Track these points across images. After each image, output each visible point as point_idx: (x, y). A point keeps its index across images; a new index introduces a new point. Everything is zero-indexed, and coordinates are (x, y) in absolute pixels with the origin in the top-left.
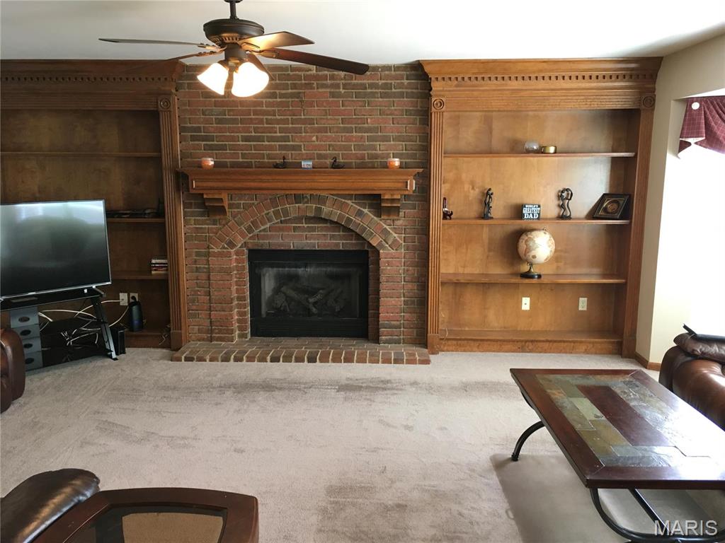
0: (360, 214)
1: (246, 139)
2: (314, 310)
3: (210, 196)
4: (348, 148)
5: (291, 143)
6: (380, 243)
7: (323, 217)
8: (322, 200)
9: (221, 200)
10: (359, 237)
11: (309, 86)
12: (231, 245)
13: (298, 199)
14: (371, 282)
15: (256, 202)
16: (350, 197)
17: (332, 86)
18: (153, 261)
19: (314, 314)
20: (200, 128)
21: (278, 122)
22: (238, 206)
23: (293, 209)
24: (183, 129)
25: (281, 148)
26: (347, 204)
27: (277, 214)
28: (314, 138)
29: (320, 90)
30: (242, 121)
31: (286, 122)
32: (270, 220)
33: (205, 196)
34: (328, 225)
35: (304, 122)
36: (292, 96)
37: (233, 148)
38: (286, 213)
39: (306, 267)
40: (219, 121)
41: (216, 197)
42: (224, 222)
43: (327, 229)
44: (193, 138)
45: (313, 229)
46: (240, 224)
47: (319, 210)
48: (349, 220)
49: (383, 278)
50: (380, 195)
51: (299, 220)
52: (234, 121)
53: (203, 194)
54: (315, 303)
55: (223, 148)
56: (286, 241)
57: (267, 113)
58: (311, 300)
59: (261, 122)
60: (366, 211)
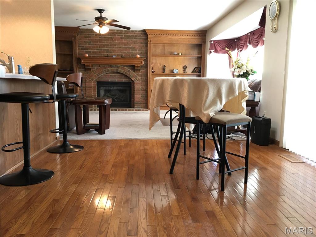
0: (129, 71)
1: (97, 50)
2: (116, 100)
3: (87, 65)
4: (126, 53)
5: (110, 51)
6: (135, 80)
7: (119, 72)
8: (118, 67)
9: (90, 66)
10: (129, 78)
11: (115, 35)
12: (92, 79)
13: (112, 66)
14: (132, 91)
15: (100, 67)
16: (126, 66)
17: (121, 36)
18: (69, 84)
19: (116, 101)
20: (84, 46)
21: (106, 45)
22: (94, 68)
23: (110, 70)
24: (79, 46)
25: (107, 52)
26: (125, 68)
27: (105, 71)
28: (116, 50)
29: (118, 37)
30: (96, 45)
31: (108, 45)
32: (103, 72)
33: (85, 65)
34: (120, 75)
35: (113, 45)
36: (110, 38)
37: (93, 52)
38: (108, 71)
39: (113, 87)
40: (89, 44)
41: (88, 65)
42: (90, 73)
43: (119, 76)
44: (82, 49)
45: (116, 76)
46: (95, 74)
47: (117, 70)
48: (126, 73)
49: (135, 89)
50: (134, 65)
51: (112, 73)
52: (94, 45)
53: (85, 64)
54: (116, 98)
55: (90, 52)
56: (108, 79)
57: (103, 42)
58: (115, 97)
59: (101, 45)
60: (131, 70)
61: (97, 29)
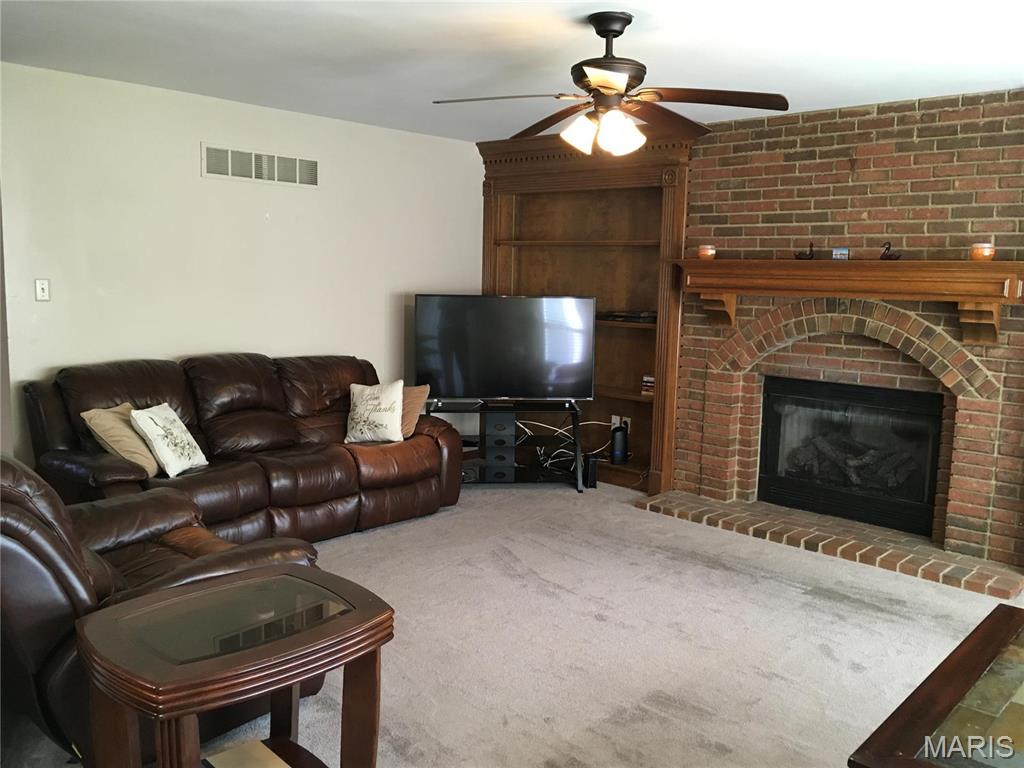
0: (928, 333)
1: (767, 219)
2: (854, 478)
3: (709, 297)
4: (918, 228)
5: (830, 223)
6: (959, 386)
7: (866, 334)
8: (868, 309)
9: (722, 303)
10: (926, 372)
11: (865, 137)
12: (735, 366)
13: (832, 305)
14: (943, 448)
15: (773, 308)
16: (913, 306)
17: (901, 134)
18: (645, 379)
19: (852, 484)
20: (711, 206)
21: (814, 193)
22: (748, 312)
23: (824, 321)
24: (691, 209)
25: (816, 231)
26: (909, 317)
27: (799, 326)
28: (865, 215)
29: (882, 142)
30: (766, 195)
31: (825, 192)
32: (789, 335)
33: (702, 297)
34: (880, 348)
35: (852, 190)
36: (838, 153)
37: (751, 232)
38: (812, 326)
39: (845, 411)
40: (736, 196)
41: (716, 298)
42: (728, 335)
43: (877, 354)
44: (703, 220)
45: (856, 353)
46: (748, 339)
47: (861, 323)
48: (909, 343)
49: (959, 442)
50: (956, 304)
51: (835, 337)
52: (755, 195)
53: (699, 294)
54: (858, 469)
55: (737, 232)
56: (814, 367)
57: (800, 181)
58: (852, 463)
59: (790, 194)
60: (939, 329)
61: (579, 134)
